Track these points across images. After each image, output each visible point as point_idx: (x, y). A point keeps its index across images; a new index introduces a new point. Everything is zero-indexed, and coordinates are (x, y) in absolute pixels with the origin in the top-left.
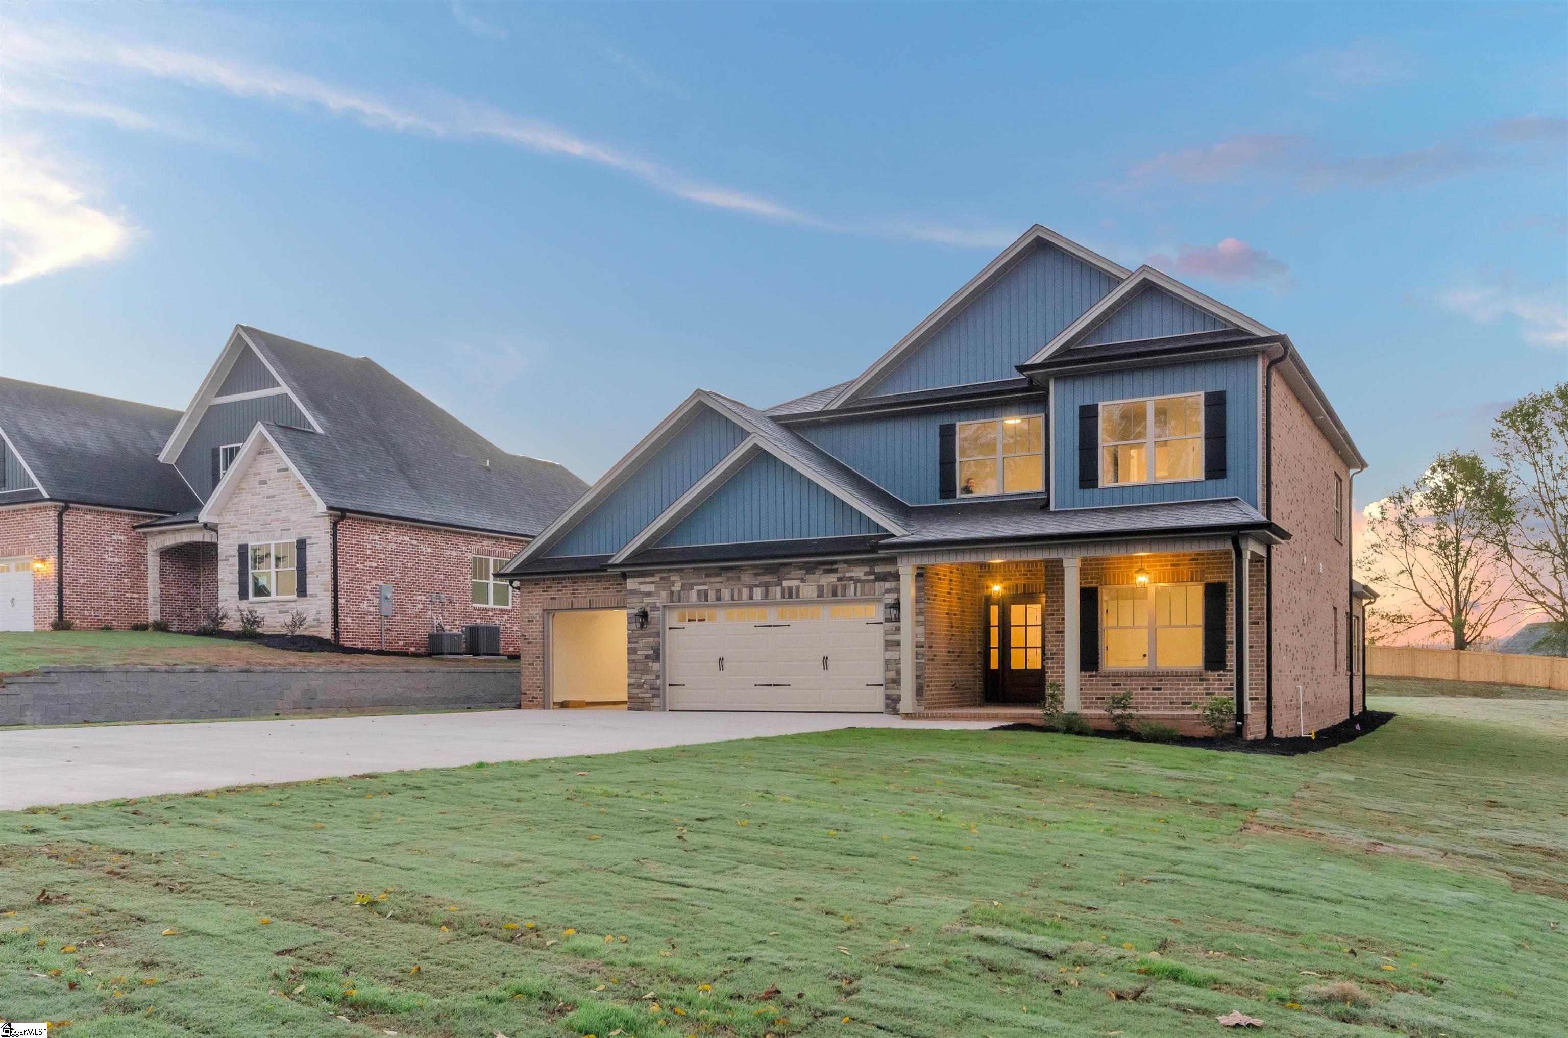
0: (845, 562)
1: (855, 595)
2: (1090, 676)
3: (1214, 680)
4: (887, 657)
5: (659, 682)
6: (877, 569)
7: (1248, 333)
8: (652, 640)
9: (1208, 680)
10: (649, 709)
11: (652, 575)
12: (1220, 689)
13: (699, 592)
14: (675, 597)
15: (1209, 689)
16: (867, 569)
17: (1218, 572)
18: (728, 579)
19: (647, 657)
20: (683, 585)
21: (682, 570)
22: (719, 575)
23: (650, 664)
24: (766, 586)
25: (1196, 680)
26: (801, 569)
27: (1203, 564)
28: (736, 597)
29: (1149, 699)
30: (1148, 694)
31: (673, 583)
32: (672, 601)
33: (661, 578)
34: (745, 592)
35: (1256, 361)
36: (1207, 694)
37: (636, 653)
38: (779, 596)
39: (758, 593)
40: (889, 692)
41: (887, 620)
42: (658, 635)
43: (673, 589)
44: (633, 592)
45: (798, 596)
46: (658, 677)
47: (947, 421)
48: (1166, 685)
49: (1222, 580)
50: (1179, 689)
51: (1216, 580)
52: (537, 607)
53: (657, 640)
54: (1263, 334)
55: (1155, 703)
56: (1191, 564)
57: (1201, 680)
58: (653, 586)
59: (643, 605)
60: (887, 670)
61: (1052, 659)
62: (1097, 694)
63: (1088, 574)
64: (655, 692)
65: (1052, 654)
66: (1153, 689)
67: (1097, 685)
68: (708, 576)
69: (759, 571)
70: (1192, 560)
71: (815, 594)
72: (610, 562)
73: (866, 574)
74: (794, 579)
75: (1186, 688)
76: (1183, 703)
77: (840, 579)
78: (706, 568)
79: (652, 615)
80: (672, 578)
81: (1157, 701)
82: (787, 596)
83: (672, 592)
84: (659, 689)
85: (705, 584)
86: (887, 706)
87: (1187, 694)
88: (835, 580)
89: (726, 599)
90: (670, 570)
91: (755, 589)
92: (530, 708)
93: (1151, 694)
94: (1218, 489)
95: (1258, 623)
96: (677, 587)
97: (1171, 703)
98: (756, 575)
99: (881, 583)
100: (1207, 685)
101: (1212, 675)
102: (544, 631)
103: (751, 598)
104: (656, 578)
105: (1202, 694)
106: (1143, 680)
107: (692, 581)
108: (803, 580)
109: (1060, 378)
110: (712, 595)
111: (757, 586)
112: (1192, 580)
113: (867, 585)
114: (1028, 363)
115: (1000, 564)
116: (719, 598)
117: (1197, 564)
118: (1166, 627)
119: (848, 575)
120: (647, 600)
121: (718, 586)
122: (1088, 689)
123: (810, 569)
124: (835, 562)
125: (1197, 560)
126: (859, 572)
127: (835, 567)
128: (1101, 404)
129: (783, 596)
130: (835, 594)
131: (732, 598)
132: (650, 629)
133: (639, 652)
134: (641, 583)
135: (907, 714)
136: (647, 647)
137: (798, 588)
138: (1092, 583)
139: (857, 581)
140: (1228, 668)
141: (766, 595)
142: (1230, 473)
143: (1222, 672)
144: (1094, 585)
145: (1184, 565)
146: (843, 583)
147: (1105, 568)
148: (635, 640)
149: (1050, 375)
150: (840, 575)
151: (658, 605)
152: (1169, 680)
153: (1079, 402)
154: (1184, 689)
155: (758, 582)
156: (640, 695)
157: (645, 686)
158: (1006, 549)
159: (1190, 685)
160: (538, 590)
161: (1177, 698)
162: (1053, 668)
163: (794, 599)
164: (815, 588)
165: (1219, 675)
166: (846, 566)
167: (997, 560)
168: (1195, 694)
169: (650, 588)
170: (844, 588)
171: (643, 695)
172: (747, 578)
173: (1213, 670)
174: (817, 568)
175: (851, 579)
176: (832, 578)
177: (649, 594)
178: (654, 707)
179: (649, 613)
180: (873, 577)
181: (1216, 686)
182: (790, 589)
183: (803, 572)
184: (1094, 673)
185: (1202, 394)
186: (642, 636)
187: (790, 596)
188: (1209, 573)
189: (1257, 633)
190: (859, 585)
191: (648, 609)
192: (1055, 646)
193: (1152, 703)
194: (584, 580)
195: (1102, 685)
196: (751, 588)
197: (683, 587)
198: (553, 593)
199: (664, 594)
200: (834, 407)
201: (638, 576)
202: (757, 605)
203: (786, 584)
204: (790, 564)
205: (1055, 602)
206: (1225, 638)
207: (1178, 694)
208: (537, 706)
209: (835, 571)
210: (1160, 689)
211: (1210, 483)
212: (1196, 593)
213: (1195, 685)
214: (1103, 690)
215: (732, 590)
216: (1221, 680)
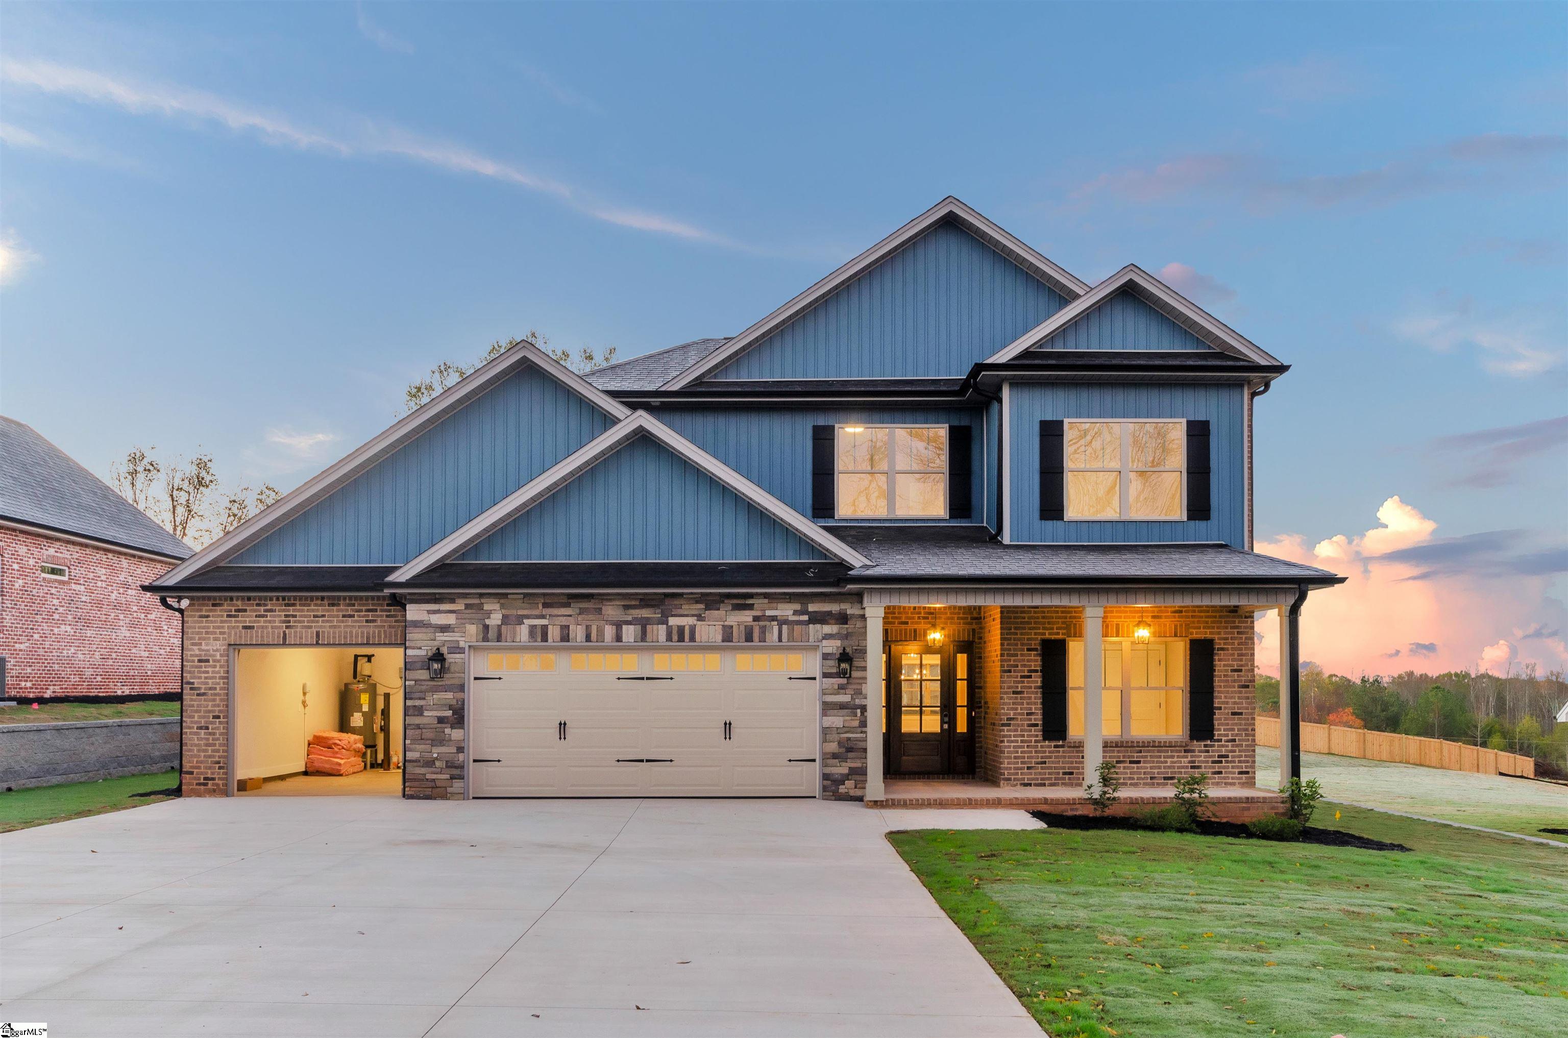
0: (766, 596)
1: (780, 640)
2: (1056, 746)
3: (1200, 751)
4: (826, 725)
5: (461, 757)
6: (812, 608)
7: (1246, 358)
8: (450, 695)
9: (1193, 751)
10: (444, 796)
11: (452, 601)
12: (1207, 762)
13: (532, 628)
14: (492, 634)
15: (1194, 762)
16: (797, 607)
17: (1204, 628)
18: (582, 611)
19: (441, 720)
20: (505, 617)
21: (505, 595)
22: (567, 605)
23: (448, 731)
24: (644, 624)
25: (1180, 751)
26: (697, 602)
27: (1187, 617)
28: (594, 636)
29: (1126, 773)
30: (1124, 768)
31: (488, 614)
32: (486, 639)
33: (468, 606)
34: (609, 632)
35: (1242, 391)
36: (1192, 767)
37: (421, 715)
38: (662, 637)
39: (630, 633)
40: (828, 770)
41: (826, 675)
42: (462, 688)
43: (487, 622)
44: (417, 624)
45: (692, 639)
46: (460, 750)
47: (821, 421)
48: (1146, 757)
49: (1209, 636)
50: (1162, 762)
51: (1202, 637)
52: (216, 639)
53: (459, 695)
54: (1263, 362)
55: (1133, 779)
56: (1174, 617)
57: (1186, 751)
58: (453, 616)
59: (436, 643)
60: (824, 740)
61: (1009, 725)
62: (1064, 768)
63: (1054, 623)
64: (456, 772)
65: (1009, 719)
66: (1131, 762)
67: (1065, 757)
68: (546, 605)
69: (633, 603)
70: (1175, 612)
71: (719, 638)
72: (390, 578)
73: (796, 613)
74: (687, 616)
75: (1169, 760)
76: (1165, 778)
77: (756, 619)
78: (544, 595)
79: (451, 658)
80: (486, 607)
81: (1135, 776)
82: (675, 637)
83: (486, 627)
84: (463, 767)
85: (543, 617)
86: (825, 789)
87: (1169, 767)
88: (751, 619)
89: (579, 639)
90: (481, 595)
91: (624, 627)
92: (199, 795)
93: (1128, 768)
94: (1201, 532)
95: (1247, 687)
96: (495, 620)
97: (1152, 778)
98: (626, 607)
99: (818, 626)
100: (1192, 757)
101: (1198, 745)
102: (228, 678)
103: (619, 638)
104: (459, 606)
105: (1187, 767)
106: (1118, 752)
107: (520, 612)
108: (700, 618)
109: (1016, 384)
110: (554, 633)
111: (628, 623)
112: (1176, 636)
113: (797, 628)
114: (990, 361)
115: (940, 608)
116: (565, 638)
117: (1182, 617)
118: (1141, 688)
119: (768, 613)
120: (441, 637)
121: (564, 621)
122: (1053, 763)
123: (712, 603)
124: (751, 596)
125: (1181, 612)
126: (786, 610)
127: (750, 601)
128: (1066, 421)
129: (669, 638)
130: (749, 638)
131: (588, 638)
132: (449, 680)
133: (426, 713)
134: (429, 612)
135: (876, 802)
136: (438, 706)
137: (693, 629)
138: (1058, 634)
139: (782, 622)
140: (1216, 738)
141: (643, 636)
142: (1214, 513)
143: (1209, 742)
144: (1060, 637)
145: (1166, 617)
146: (762, 623)
147: (1075, 617)
148: (421, 695)
149: (1004, 379)
150: (758, 613)
151: (462, 644)
152: (1149, 751)
153: (1039, 416)
154: (1166, 762)
155: (630, 618)
156: (428, 776)
157: (438, 764)
158: (947, 591)
159: (1173, 757)
160: (220, 613)
161: (1158, 773)
162: (1010, 736)
163: (687, 643)
164: (719, 629)
165: (1205, 746)
166: (766, 601)
167: (937, 603)
168: (1179, 767)
169: (451, 619)
170: (763, 630)
171: (434, 776)
172: (612, 611)
173: (1199, 739)
174: (723, 602)
175: (773, 618)
176: (746, 617)
177: (444, 629)
178: (452, 794)
179: (447, 656)
180: (806, 618)
181: (1202, 759)
182: (681, 630)
183: (702, 606)
184: (1061, 743)
185: (1184, 421)
186: (435, 690)
187: (681, 639)
188: (1195, 628)
189: (1248, 698)
190: (785, 627)
191: (444, 650)
192: (1012, 709)
193: (1130, 778)
194: (306, 601)
195: (1070, 757)
196: (618, 625)
197: (505, 619)
198: (248, 618)
199: (472, 629)
200: (676, 387)
201: (428, 602)
202: (630, 649)
203: (673, 621)
204: (680, 595)
205: (1013, 655)
206: (1212, 703)
207: (1160, 768)
208: (214, 792)
209: (750, 607)
210: (1139, 762)
211: (1192, 523)
212: (1180, 651)
213: (1178, 757)
214: (1072, 763)
215: (588, 628)
216: (1208, 751)
